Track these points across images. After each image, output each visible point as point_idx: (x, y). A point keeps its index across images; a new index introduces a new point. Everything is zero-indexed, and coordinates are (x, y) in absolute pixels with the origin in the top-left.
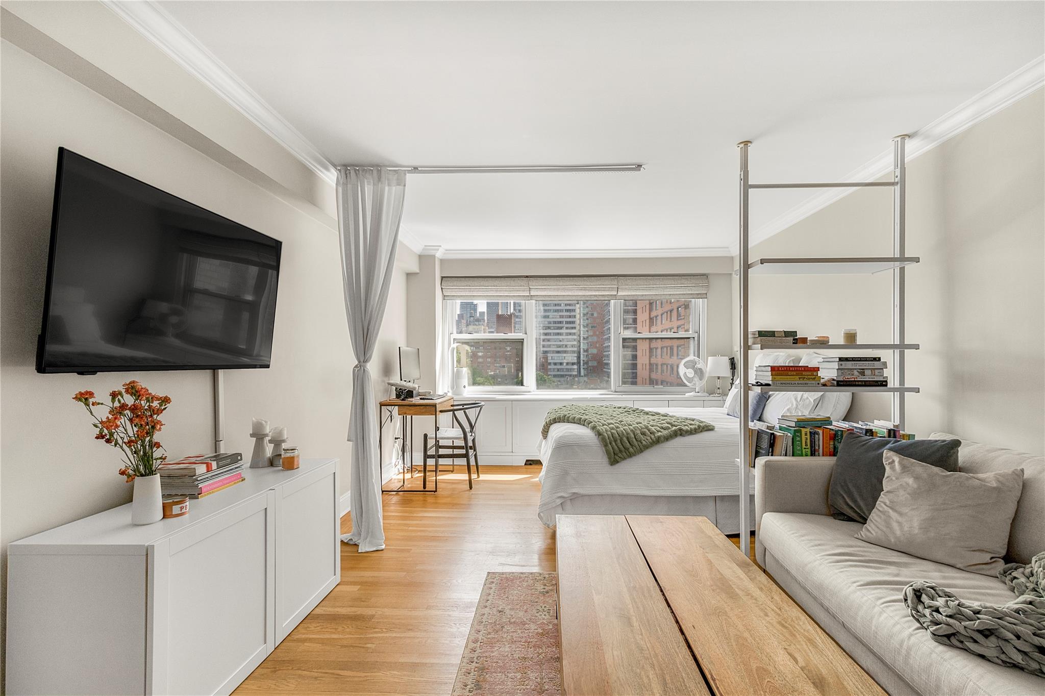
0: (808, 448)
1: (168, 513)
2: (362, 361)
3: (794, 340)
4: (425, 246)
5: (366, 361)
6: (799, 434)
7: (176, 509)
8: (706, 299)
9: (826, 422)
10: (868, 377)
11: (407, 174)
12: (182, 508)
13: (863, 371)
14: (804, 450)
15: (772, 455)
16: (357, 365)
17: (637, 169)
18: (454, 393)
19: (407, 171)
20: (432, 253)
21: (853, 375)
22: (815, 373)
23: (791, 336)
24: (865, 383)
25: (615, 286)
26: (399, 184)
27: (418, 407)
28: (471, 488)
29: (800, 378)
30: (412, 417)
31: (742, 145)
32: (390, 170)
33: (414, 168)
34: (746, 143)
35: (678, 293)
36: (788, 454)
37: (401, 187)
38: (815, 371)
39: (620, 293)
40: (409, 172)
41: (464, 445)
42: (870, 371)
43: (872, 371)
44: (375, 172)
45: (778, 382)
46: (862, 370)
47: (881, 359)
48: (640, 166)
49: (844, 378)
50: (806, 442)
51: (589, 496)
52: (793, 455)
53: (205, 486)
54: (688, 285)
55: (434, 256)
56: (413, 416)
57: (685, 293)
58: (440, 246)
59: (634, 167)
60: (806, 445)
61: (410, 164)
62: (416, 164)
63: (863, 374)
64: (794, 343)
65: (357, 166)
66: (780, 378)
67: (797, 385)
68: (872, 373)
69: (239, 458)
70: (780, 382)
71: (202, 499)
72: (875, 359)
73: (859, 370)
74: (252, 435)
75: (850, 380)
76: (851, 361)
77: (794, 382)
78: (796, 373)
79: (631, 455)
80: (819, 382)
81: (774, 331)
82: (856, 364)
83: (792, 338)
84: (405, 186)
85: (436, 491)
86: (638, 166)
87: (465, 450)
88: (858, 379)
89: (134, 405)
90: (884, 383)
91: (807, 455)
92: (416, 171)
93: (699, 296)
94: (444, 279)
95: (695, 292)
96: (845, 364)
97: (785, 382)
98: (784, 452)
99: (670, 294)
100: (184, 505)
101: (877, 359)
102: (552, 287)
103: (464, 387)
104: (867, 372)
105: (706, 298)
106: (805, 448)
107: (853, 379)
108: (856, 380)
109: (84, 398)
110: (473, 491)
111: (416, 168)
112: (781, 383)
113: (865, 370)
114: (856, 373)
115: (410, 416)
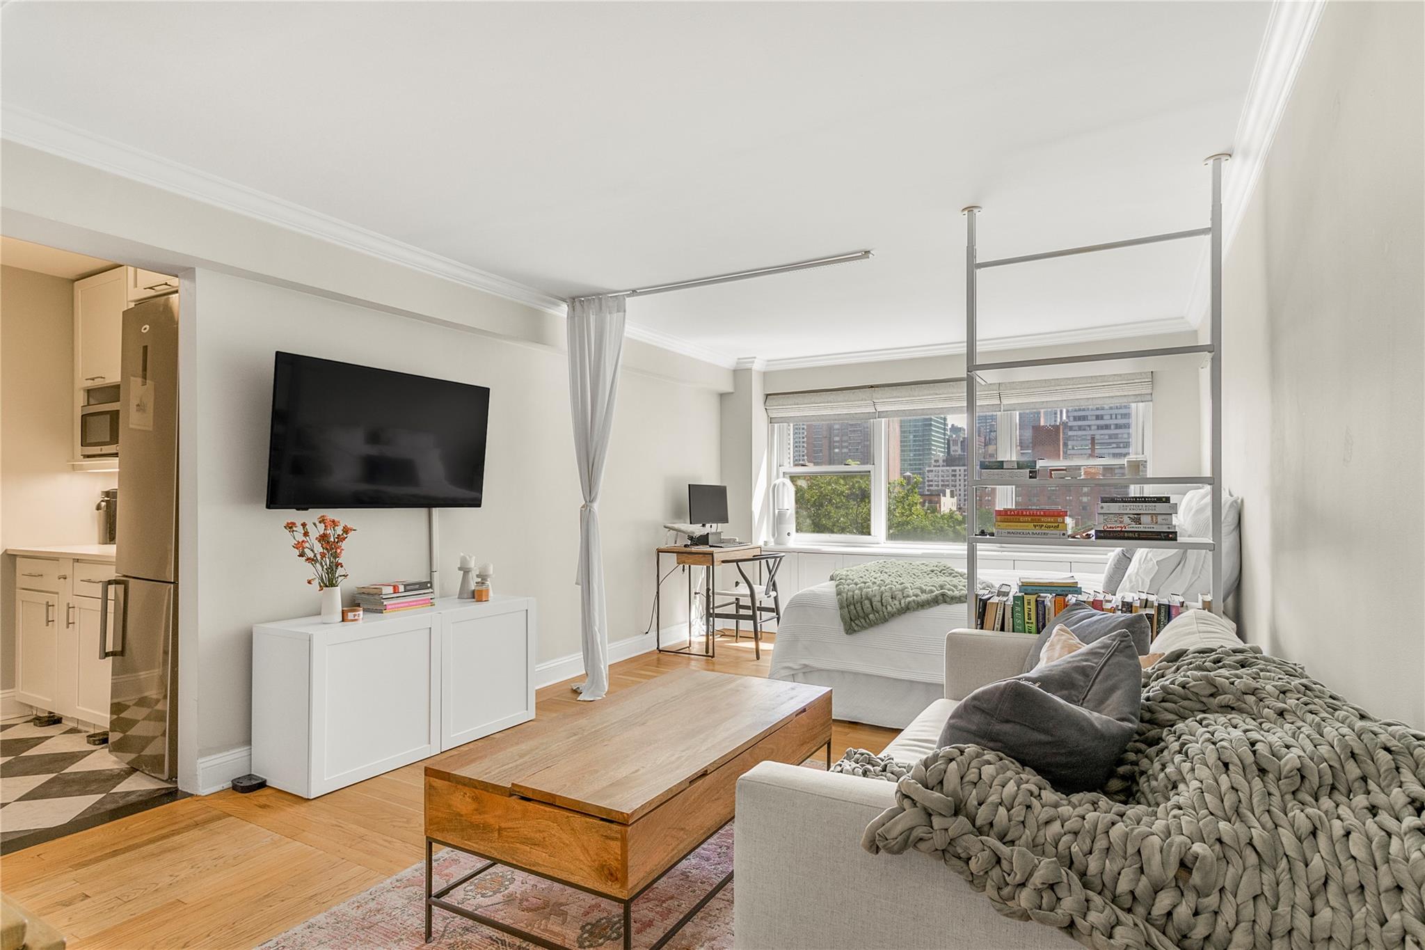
0: (1032, 623)
1: (345, 618)
2: (588, 500)
3: (1030, 472)
4: (739, 359)
5: (591, 501)
6: (1019, 603)
7: (350, 615)
8: (1151, 403)
9: (1071, 589)
10: (1146, 525)
11: (627, 299)
12: (355, 616)
13: (1139, 516)
14: (1027, 625)
15: (982, 628)
16: (584, 505)
17: (866, 256)
18: (777, 543)
19: (625, 296)
20: (748, 366)
21: (1121, 522)
22: (1060, 519)
23: (1027, 467)
24: (1139, 535)
25: (995, 392)
26: (618, 311)
27: (697, 555)
28: (758, 658)
29: (1035, 526)
30: (690, 566)
31: (966, 212)
32: (611, 297)
33: (633, 291)
34: (970, 209)
35: (1100, 395)
36: (1006, 628)
37: (622, 314)
38: (1060, 516)
39: (1005, 402)
40: (629, 296)
41: (750, 605)
42: (1150, 516)
43: (1152, 517)
44: (597, 301)
45: (1003, 531)
46: (1136, 516)
47: (1171, 500)
48: (867, 252)
49: (1105, 527)
50: (1029, 614)
51: (828, 670)
52: (1013, 631)
53: (389, 605)
54: (1115, 383)
55: (750, 370)
56: (692, 566)
57: (1111, 394)
58: (755, 358)
59: (860, 254)
60: (1030, 619)
61: (628, 288)
62: (634, 287)
63: (1138, 521)
64: (1030, 477)
65: (582, 297)
66: (1007, 526)
67: (1031, 536)
68: (1152, 520)
69: (429, 585)
70: (1006, 531)
71: (385, 614)
72: (1159, 500)
73: (1132, 516)
74: (460, 569)
75: (1114, 529)
76: (1120, 502)
77: (1027, 531)
78: (1032, 519)
79: (872, 624)
80: (1064, 532)
81: (1003, 462)
82: (1127, 506)
83: (1028, 470)
84: (625, 311)
85: (713, 657)
86: (865, 252)
87: (751, 611)
88: (1127, 529)
89: (324, 534)
90: (1171, 536)
91: (1030, 633)
92: (635, 294)
93: (1139, 398)
94: (769, 397)
95: (1130, 393)
96: (1108, 506)
97: (1013, 531)
98: (998, 626)
99: (1088, 399)
100: (357, 613)
101: (1164, 499)
102: (904, 399)
103: (789, 534)
104: (1144, 519)
105: (1152, 401)
106: (1028, 623)
107: (1119, 529)
108: (1123, 529)
109: (290, 527)
110: (760, 662)
111: (634, 291)
112: (1009, 533)
113: (1142, 516)
114: (1126, 520)
115: (688, 566)
